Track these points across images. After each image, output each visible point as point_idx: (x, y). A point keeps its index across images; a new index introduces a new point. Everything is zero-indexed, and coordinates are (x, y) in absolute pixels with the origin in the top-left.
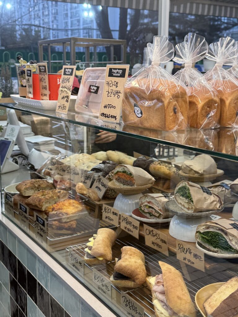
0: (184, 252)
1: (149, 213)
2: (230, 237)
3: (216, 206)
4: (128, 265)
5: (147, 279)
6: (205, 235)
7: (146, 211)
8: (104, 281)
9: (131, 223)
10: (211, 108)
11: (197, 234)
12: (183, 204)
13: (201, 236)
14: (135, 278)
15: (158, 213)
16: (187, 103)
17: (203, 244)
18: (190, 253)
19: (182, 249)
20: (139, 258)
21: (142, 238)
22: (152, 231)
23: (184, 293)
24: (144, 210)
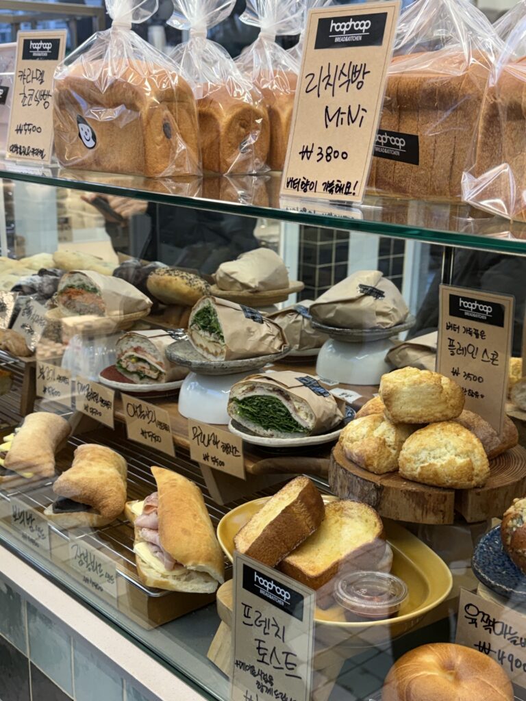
0: (203, 442)
1: (138, 373)
2: (295, 403)
3: (272, 346)
4: (83, 479)
5: (128, 506)
6: (247, 405)
7: (131, 369)
8: (34, 519)
9: (97, 395)
10: (249, 129)
11: (232, 404)
12: (204, 346)
13: (240, 407)
14: (100, 505)
15: (156, 370)
16: (194, 116)
17: (244, 424)
18: (216, 443)
19: (199, 437)
20: (112, 465)
21: (120, 425)
22: (140, 406)
23: (197, 522)
24: (127, 366)
